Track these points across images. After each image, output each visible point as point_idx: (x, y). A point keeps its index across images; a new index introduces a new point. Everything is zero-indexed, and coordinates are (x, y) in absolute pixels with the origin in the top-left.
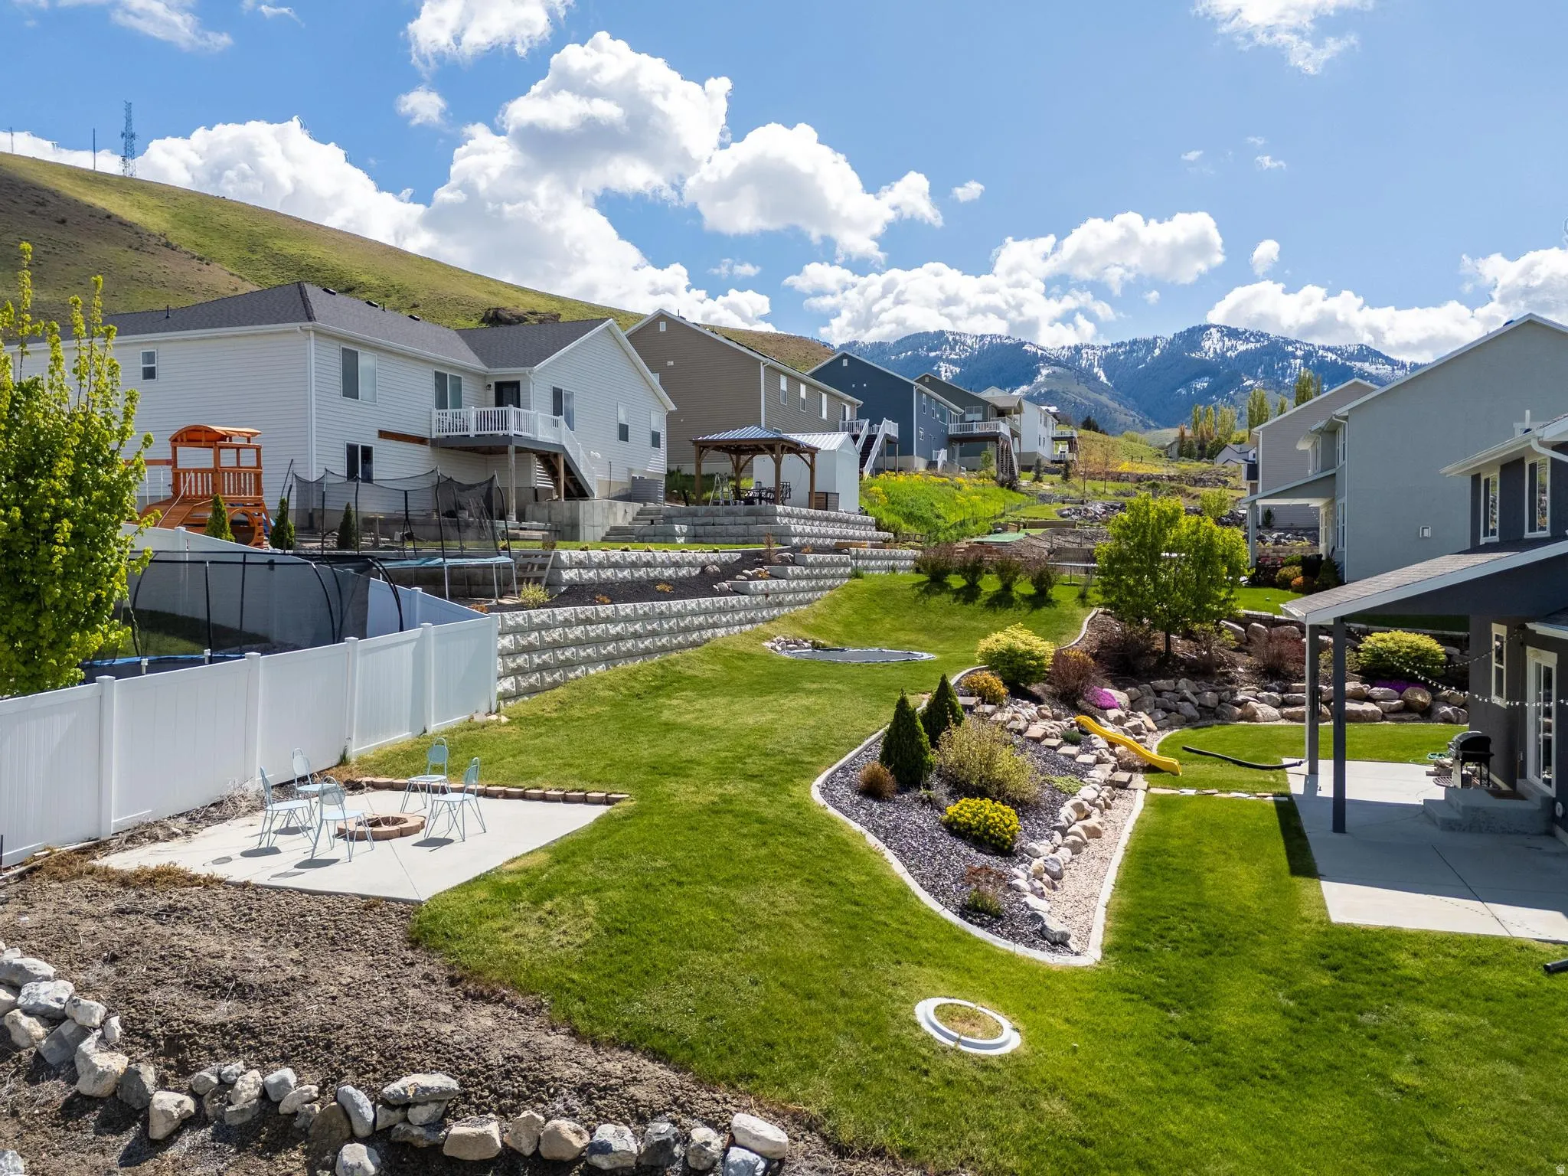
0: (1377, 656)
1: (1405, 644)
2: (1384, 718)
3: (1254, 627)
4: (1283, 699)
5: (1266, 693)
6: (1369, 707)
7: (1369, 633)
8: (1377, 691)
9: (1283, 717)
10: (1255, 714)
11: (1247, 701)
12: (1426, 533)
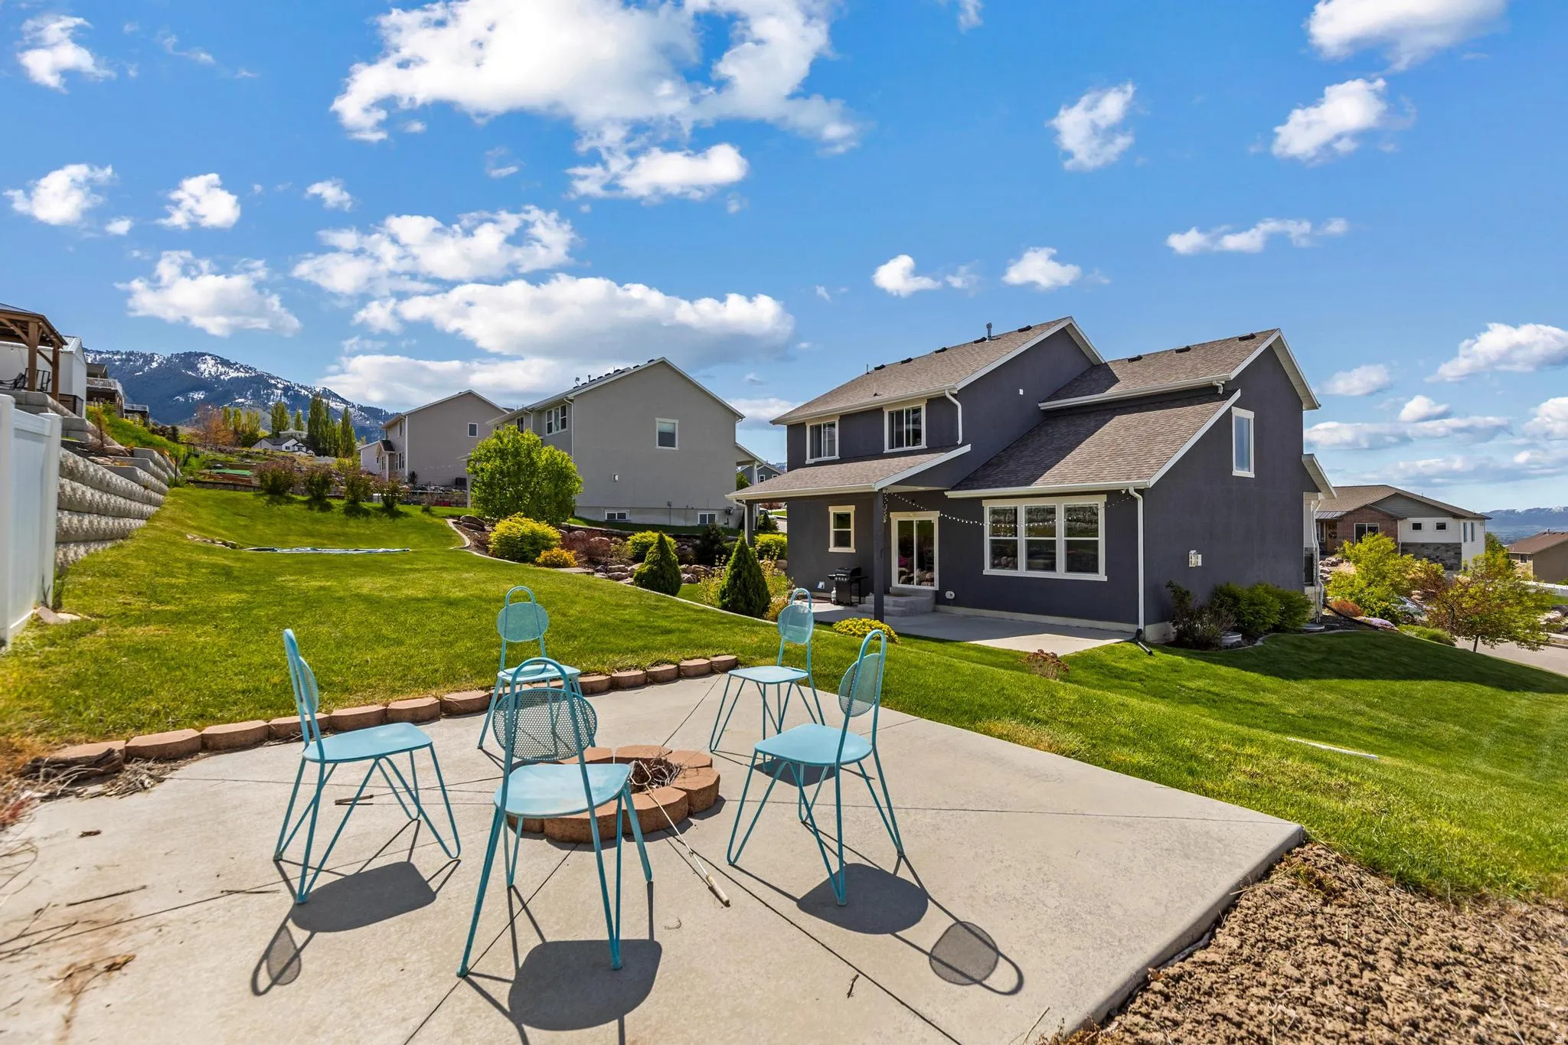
12: (617, 478)
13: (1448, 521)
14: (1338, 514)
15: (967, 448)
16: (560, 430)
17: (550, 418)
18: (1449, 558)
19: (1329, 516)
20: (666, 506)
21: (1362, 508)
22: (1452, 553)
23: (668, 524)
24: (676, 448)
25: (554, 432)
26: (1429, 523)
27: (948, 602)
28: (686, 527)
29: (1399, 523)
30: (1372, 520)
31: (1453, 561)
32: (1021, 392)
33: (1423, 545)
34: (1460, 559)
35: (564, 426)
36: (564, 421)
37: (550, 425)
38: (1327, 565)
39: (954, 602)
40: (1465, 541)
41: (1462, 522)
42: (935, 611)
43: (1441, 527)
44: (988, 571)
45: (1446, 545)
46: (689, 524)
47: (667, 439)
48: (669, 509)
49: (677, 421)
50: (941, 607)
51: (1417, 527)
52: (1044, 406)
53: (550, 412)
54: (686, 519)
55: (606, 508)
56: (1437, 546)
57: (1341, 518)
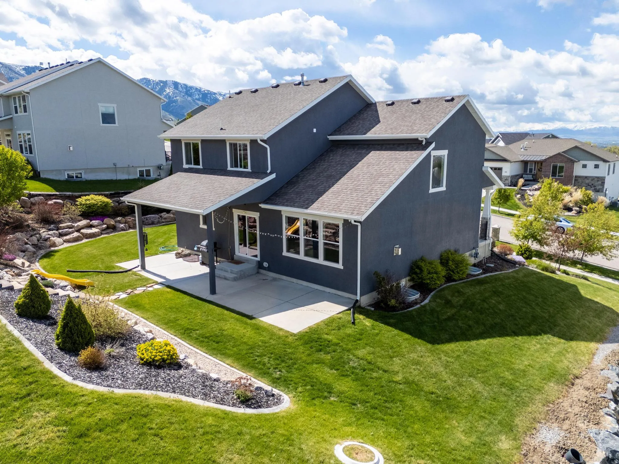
0: (90, 206)
1: (99, 201)
2: (102, 234)
3: (23, 199)
4: (59, 233)
5: (52, 232)
6: (94, 230)
7: (80, 197)
8: (95, 222)
9: (65, 241)
10: (55, 243)
11: (49, 238)
12: (71, 148)
13: (600, 163)
14: (544, 158)
15: (273, 176)
16: (23, 114)
17: (15, 103)
18: (598, 185)
19: (539, 159)
20: (113, 166)
21: (557, 154)
22: (600, 182)
23: (114, 178)
24: (117, 125)
25: (19, 114)
26: (591, 164)
27: (265, 268)
28: (129, 180)
29: (575, 164)
30: (561, 162)
31: (600, 187)
32: (315, 130)
33: (586, 177)
34: (603, 187)
35: (25, 111)
36: (25, 107)
37: (16, 107)
38: (533, 190)
39: (269, 269)
40: (608, 174)
41: (608, 164)
42: (258, 273)
43: (597, 166)
44: (285, 253)
45: (598, 178)
46: (131, 177)
47: (108, 118)
48: (115, 168)
49: (115, 105)
50: (262, 271)
51: (584, 166)
52: (331, 138)
53: (15, 98)
54: (129, 174)
55: (65, 170)
56: (593, 178)
57: (545, 160)
